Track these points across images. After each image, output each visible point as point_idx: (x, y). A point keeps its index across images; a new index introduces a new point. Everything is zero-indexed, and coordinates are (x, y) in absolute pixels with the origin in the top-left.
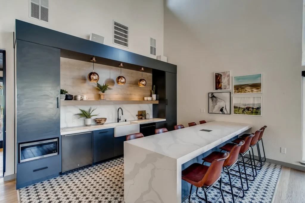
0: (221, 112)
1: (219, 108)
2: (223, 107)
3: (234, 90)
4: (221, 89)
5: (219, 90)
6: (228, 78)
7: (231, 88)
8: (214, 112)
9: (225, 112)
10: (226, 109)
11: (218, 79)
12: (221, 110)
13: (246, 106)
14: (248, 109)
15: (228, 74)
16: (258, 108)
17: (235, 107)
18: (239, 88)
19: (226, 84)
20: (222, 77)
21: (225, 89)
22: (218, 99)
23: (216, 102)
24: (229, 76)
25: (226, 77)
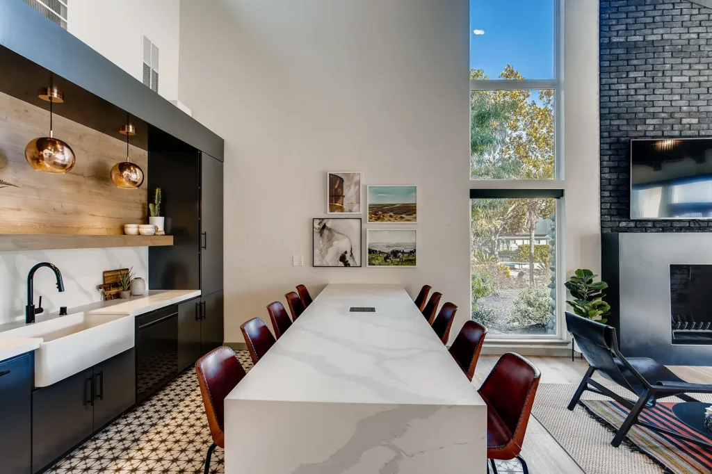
0: (341, 264)
1: (337, 254)
2: (346, 252)
3: (368, 216)
4: (342, 211)
5: (337, 214)
6: (357, 187)
7: (363, 211)
8: (325, 264)
9: (351, 262)
10: (352, 255)
11: (335, 188)
12: (343, 258)
13: (391, 250)
14: (395, 253)
15: (356, 179)
16: (413, 252)
17: (371, 251)
18: (378, 212)
19: (354, 200)
20: (345, 184)
21: (350, 211)
22: (336, 235)
23: (330, 240)
24: (358, 183)
25: (353, 187)
